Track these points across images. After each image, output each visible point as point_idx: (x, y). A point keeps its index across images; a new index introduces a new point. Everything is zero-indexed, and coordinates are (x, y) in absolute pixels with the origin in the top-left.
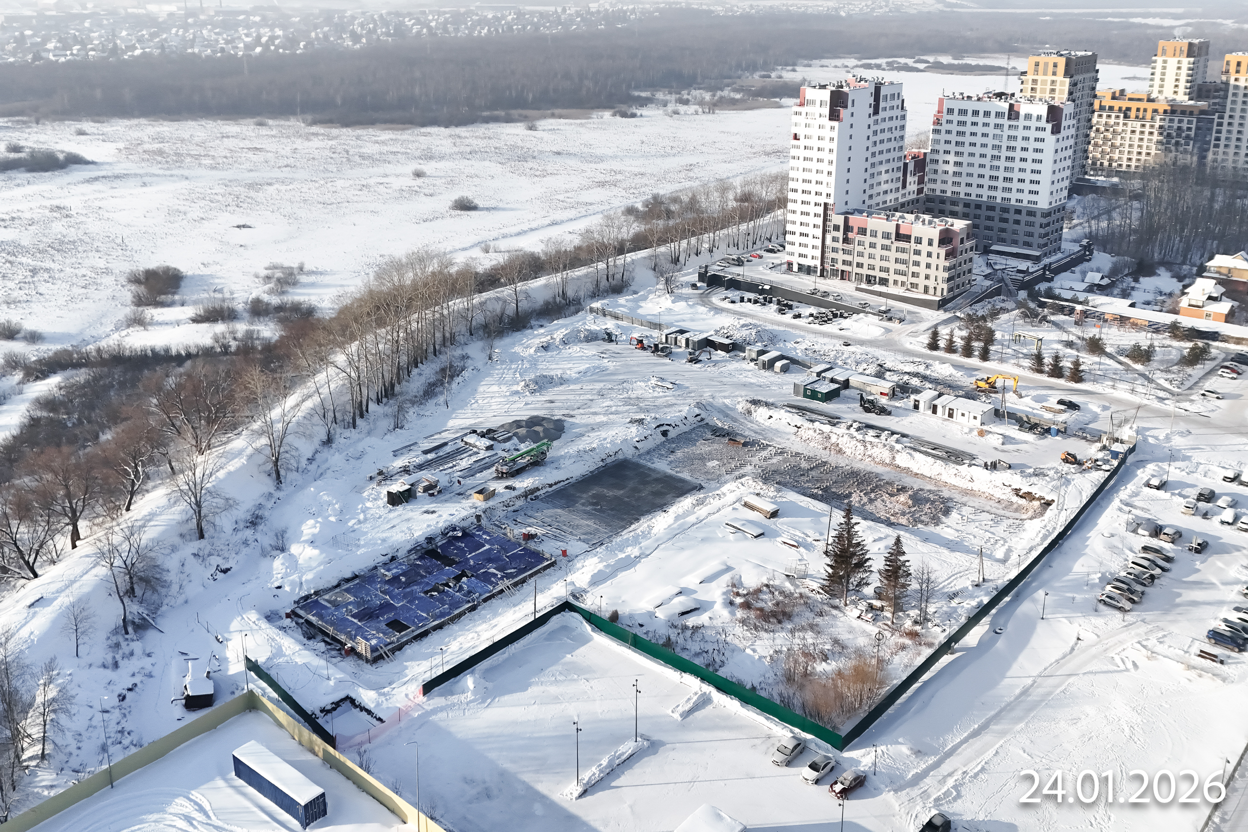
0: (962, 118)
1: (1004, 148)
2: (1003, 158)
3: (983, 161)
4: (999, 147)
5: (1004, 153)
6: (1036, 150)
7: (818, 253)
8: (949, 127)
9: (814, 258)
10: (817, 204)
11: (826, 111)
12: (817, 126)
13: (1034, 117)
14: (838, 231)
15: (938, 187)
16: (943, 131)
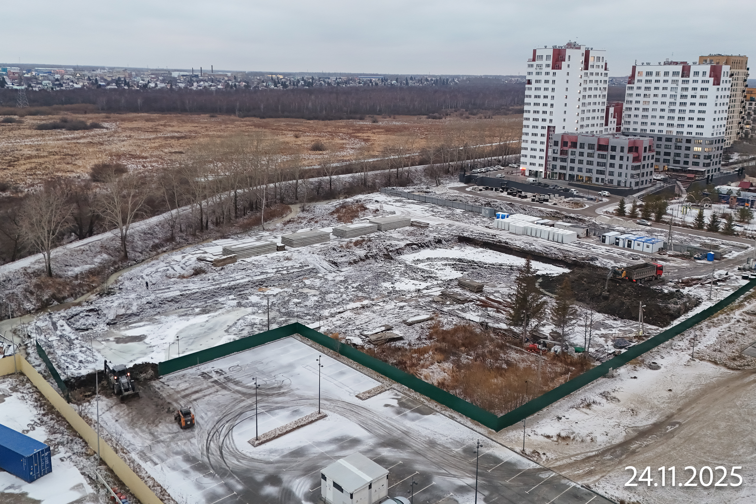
0: (649, 78)
1: (679, 96)
2: (678, 104)
3: (663, 107)
4: (675, 96)
5: (679, 100)
6: (702, 97)
7: (543, 162)
8: (639, 84)
9: (540, 165)
10: (543, 128)
11: (550, 62)
12: (544, 73)
13: (701, 74)
14: (557, 145)
15: (631, 127)
16: (635, 88)
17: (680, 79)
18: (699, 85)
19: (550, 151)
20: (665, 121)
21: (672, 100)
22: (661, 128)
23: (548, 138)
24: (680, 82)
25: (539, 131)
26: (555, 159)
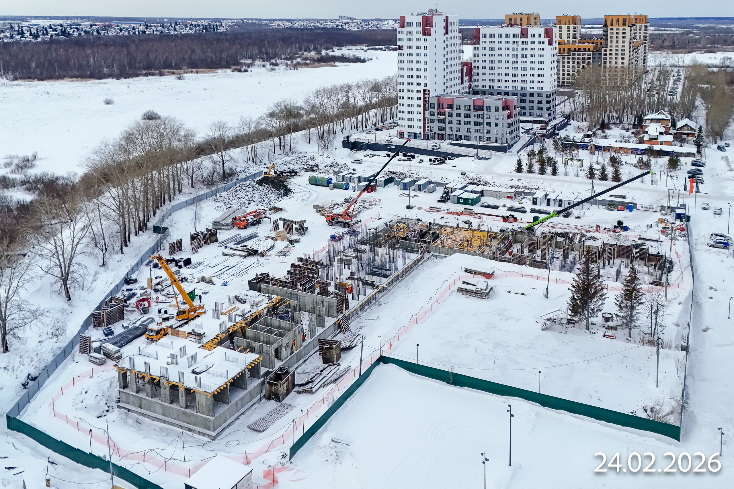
0: (492, 39)
1: (520, 56)
2: (520, 62)
3: (507, 65)
4: (517, 56)
5: (520, 59)
6: (540, 56)
7: (421, 124)
8: (484, 45)
9: (419, 127)
10: (418, 91)
11: (421, 29)
12: (415, 40)
13: (537, 36)
14: (434, 108)
15: (480, 84)
16: (481, 49)
17: (520, 40)
18: (537, 46)
19: (427, 113)
20: (510, 78)
21: (515, 59)
22: (507, 84)
23: (424, 101)
24: (520, 43)
25: (415, 95)
26: (433, 121)
